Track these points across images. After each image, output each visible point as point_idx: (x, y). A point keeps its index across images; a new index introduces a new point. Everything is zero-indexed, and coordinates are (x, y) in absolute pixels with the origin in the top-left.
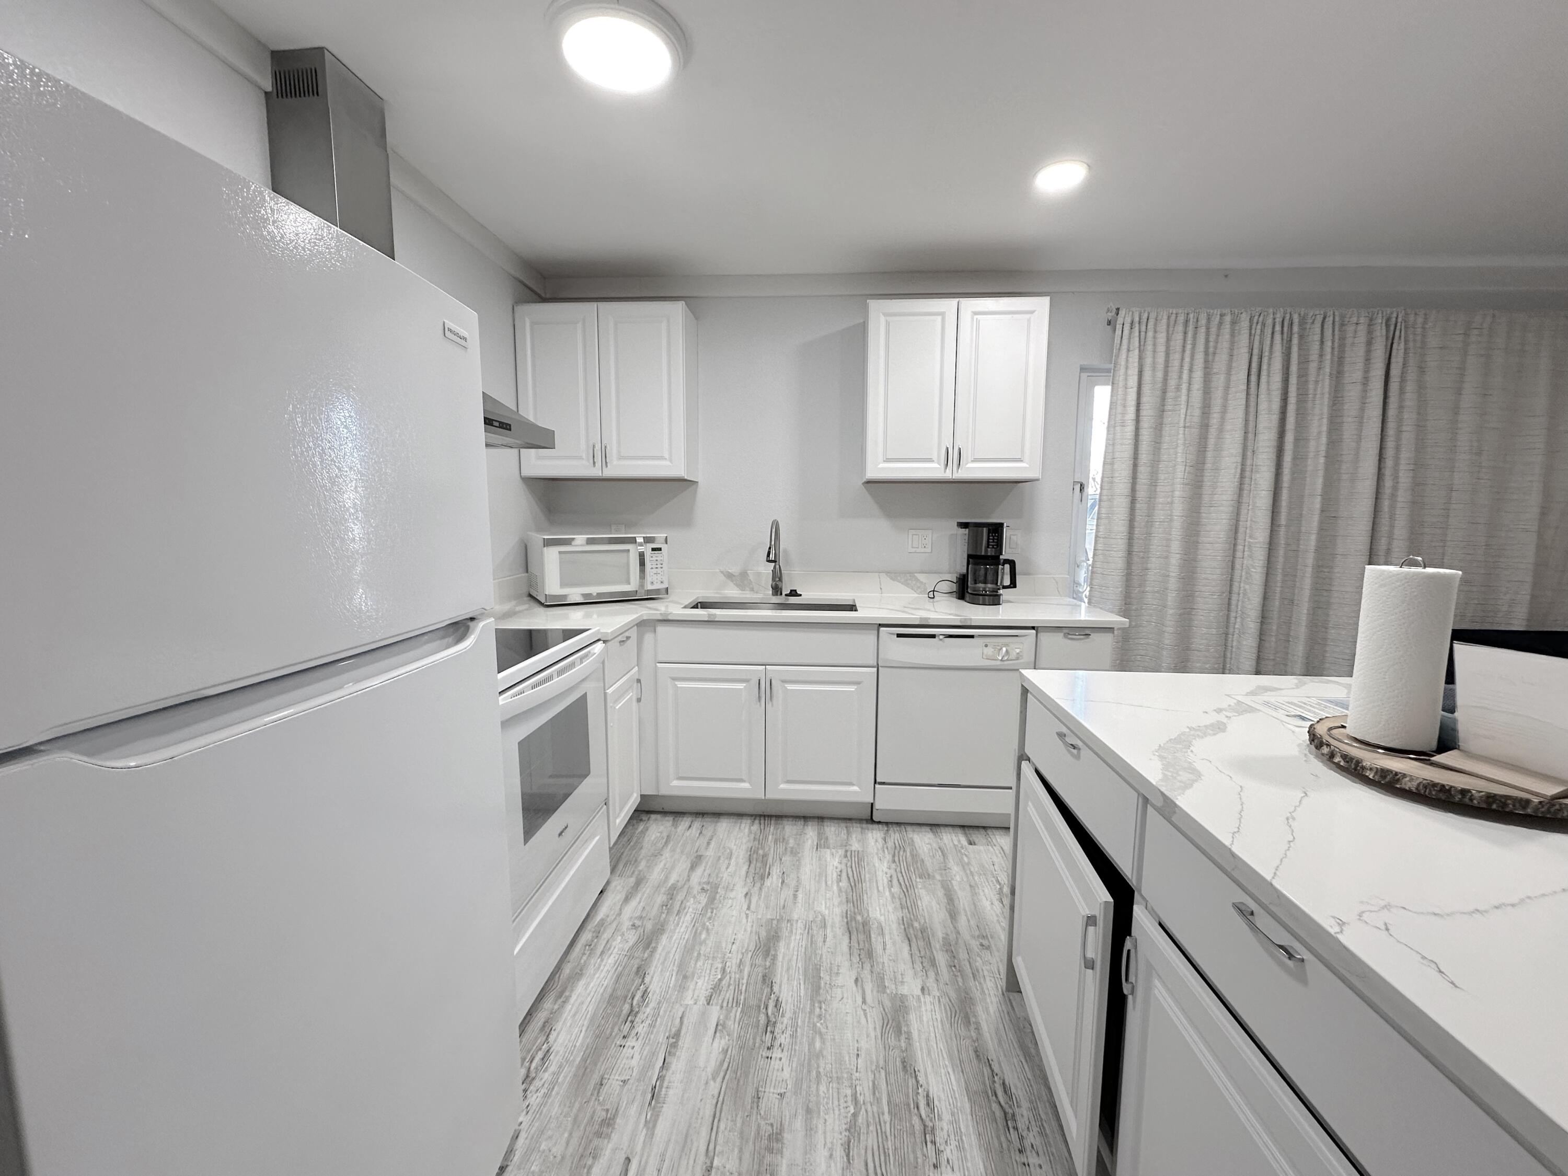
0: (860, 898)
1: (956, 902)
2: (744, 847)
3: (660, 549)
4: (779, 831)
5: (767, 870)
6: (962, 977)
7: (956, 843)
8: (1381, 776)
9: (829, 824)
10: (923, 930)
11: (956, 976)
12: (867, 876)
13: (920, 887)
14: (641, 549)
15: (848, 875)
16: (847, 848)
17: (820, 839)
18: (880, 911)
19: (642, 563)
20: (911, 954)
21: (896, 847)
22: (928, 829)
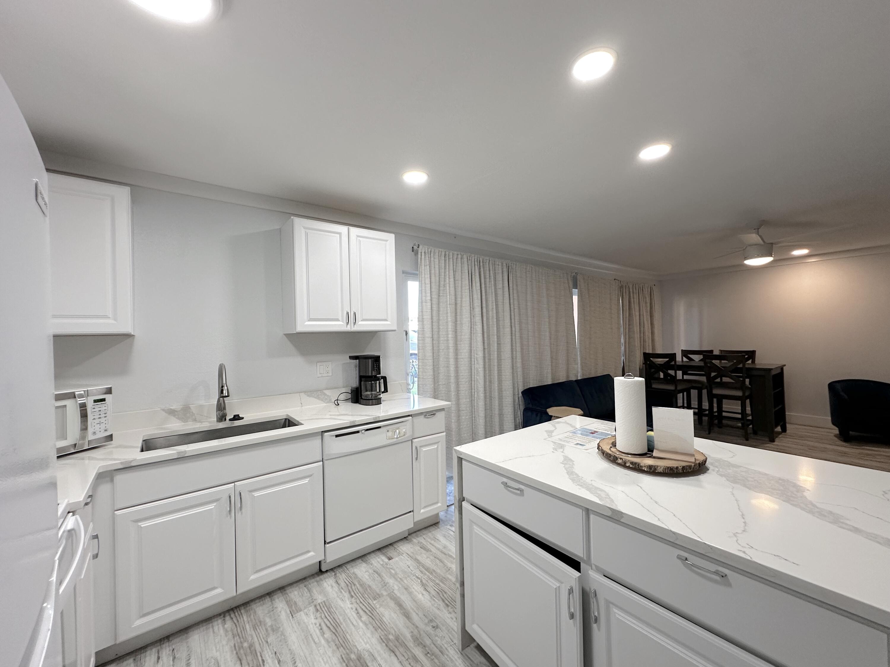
0: (345, 639)
1: (404, 605)
2: (227, 648)
3: (104, 400)
4: (252, 616)
5: (260, 659)
6: (437, 659)
7: (382, 563)
8: (650, 469)
9: (291, 590)
10: (397, 639)
11: (432, 660)
12: (341, 618)
13: (378, 606)
14: (80, 401)
15: (326, 625)
16: (315, 603)
17: (290, 606)
18: (364, 641)
19: (84, 415)
20: (400, 662)
21: (347, 585)
22: (360, 561)
